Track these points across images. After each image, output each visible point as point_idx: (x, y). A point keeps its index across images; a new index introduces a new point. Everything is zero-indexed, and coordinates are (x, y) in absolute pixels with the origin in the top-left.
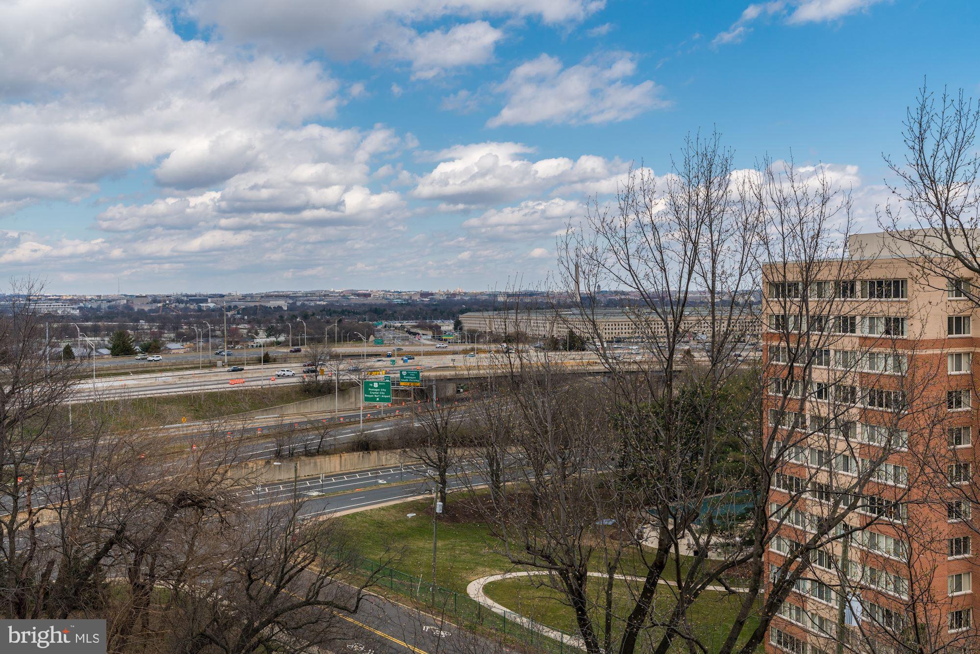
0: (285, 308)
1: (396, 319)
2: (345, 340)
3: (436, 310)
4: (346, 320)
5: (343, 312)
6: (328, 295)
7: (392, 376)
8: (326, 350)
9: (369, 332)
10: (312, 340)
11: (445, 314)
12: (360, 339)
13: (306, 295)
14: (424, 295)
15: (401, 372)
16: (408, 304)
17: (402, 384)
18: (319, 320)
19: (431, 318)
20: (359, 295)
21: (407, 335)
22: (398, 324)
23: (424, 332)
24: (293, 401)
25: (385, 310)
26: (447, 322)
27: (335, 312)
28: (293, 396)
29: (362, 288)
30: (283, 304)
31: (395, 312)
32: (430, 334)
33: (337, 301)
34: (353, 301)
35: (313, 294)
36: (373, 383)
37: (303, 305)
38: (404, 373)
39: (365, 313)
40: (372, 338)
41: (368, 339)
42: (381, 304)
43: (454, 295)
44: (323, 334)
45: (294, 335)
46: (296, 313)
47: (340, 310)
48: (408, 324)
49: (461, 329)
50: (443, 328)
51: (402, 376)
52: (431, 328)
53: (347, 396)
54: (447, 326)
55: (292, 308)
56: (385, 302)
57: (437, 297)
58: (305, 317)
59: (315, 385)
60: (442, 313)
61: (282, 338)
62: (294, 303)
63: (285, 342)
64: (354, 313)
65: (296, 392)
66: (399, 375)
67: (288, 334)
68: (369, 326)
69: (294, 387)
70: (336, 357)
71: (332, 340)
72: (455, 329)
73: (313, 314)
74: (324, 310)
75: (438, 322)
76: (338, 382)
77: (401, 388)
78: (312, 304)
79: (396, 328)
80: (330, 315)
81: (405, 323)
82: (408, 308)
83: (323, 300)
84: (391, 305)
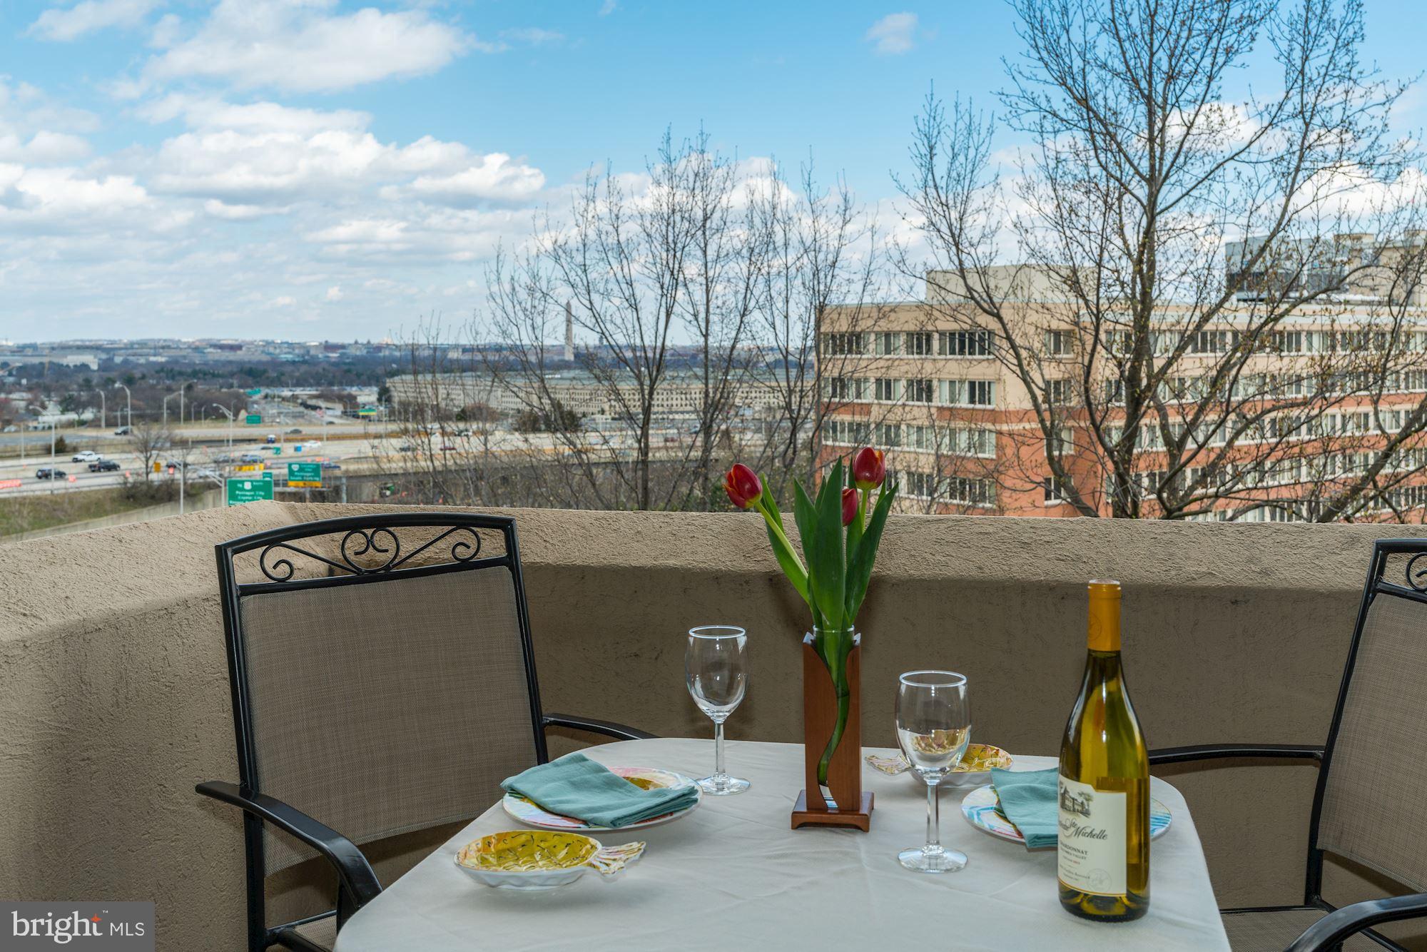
0: (94, 367)
1: (284, 385)
2: (198, 418)
3: (349, 371)
4: (200, 387)
5: (195, 374)
6: (169, 347)
7: (274, 472)
8: (165, 432)
9: (239, 405)
10: (140, 417)
11: (364, 377)
12: (224, 417)
13: (130, 346)
14: (328, 347)
15: (290, 465)
16: (305, 362)
17: (291, 483)
18: (153, 387)
19: (341, 384)
20: (222, 347)
21: (302, 409)
22: (286, 393)
23: (329, 405)
24: (106, 513)
25: (265, 371)
26: (367, 390)
27: (181, 374)
28: (108, 507)
29: (228, 337)
30: (92, 361)
31: (283, 374)
32: (339, 408)
33: (185, 357)
34: (210, 357)
35: (143, 344)
36: (242, 482)
37: (125, 362)
38: (295, 467)
39: (232, 375)
40: (243, 414)
41: (236, 415)
42: (260, 362)
43: (379, 348)
44: (160, 407)
45: (110, 409)
46: (112, 375)
47: (189, 370)
48: (303, 392)
49: (389, 400)
50: (361, 399)
51: (291, 472)
52: (341, 399)
53: (199, 505)
54: (367, 396)
55: (105, 366)
56: (265, 358)
57: (353, 352)
58: (130, 381)
59: (144, 488)
60: (358, 375)
61: (88, 415)
62: (111, 359)
63: (93, 421)
64: (214, 375)
65: (113, 500)
66: (286, 471)
67: (99, 407)
68: (238, 396)
69: (108, 491)
70: (183, 444)
71: (175, 416)
72: (379, 400)
73: (144, 377)
74: (162, 370)
75: (354, 390)
76: (185, 483)
77: (288, 490)
78: (142, 361)
79: (284, 399)
80: (173, 378)
81: (298, 391)
82: (304, 368)
83: (160, 355)
84: (276, 364)
